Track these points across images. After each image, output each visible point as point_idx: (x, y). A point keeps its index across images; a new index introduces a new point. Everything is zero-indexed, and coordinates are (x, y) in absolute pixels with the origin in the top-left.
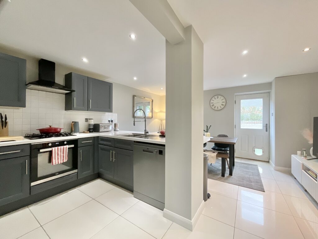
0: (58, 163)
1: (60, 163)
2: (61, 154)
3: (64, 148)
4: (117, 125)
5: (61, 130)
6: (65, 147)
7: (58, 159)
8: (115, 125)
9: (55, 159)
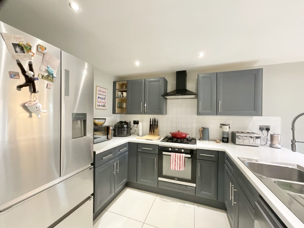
0: (175, 169)
1: (176, 170)
2: (178, 162)
3: (180, 156)
4: (274, 138)
5: (186, 135)
6: (182, 154)
7: (175, 165)
8: (272, 137)
9: (173, 164)
